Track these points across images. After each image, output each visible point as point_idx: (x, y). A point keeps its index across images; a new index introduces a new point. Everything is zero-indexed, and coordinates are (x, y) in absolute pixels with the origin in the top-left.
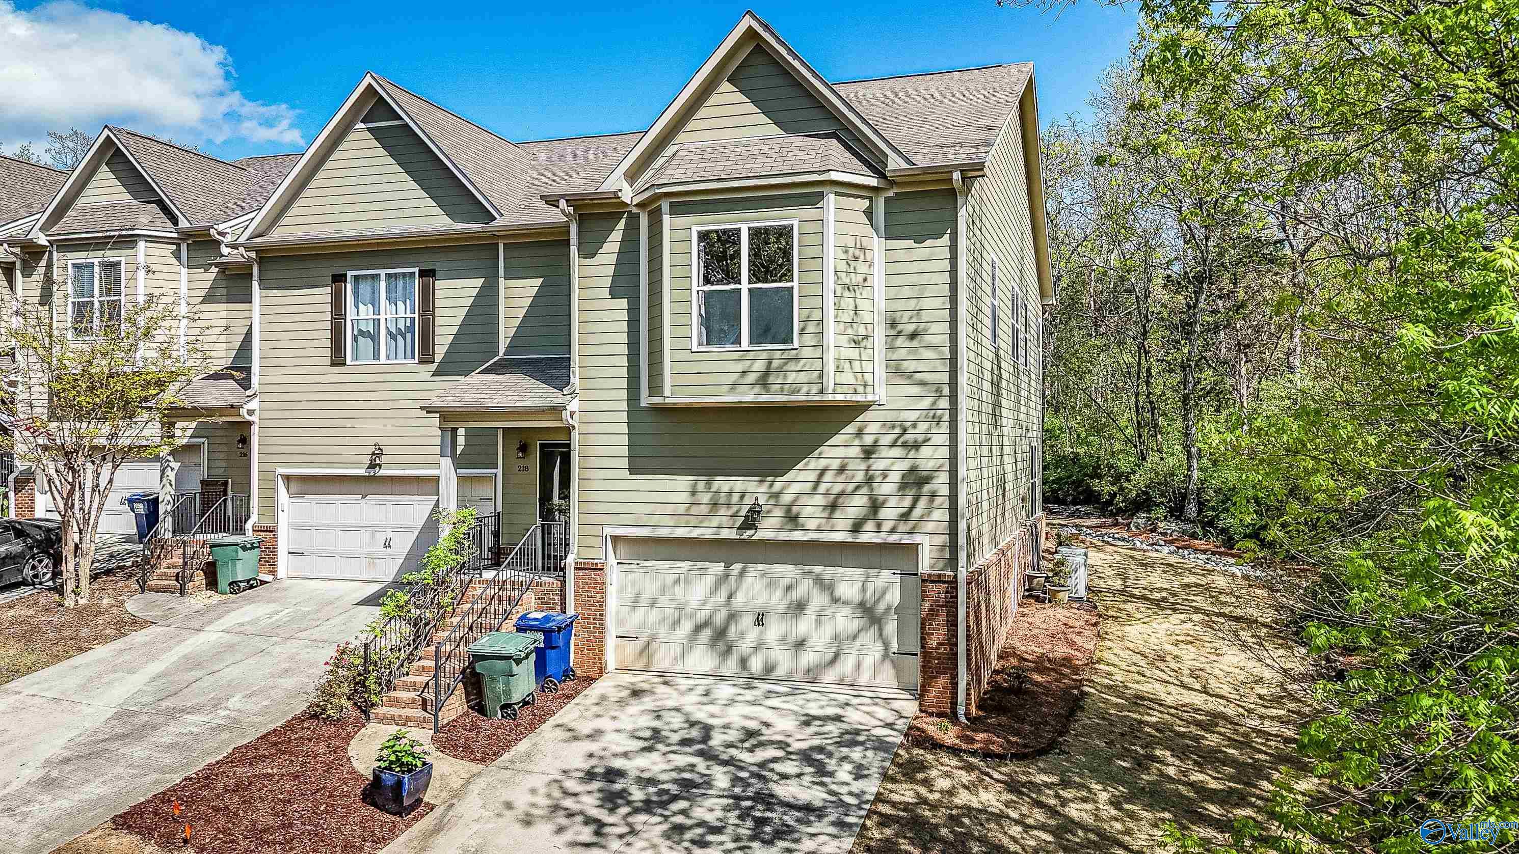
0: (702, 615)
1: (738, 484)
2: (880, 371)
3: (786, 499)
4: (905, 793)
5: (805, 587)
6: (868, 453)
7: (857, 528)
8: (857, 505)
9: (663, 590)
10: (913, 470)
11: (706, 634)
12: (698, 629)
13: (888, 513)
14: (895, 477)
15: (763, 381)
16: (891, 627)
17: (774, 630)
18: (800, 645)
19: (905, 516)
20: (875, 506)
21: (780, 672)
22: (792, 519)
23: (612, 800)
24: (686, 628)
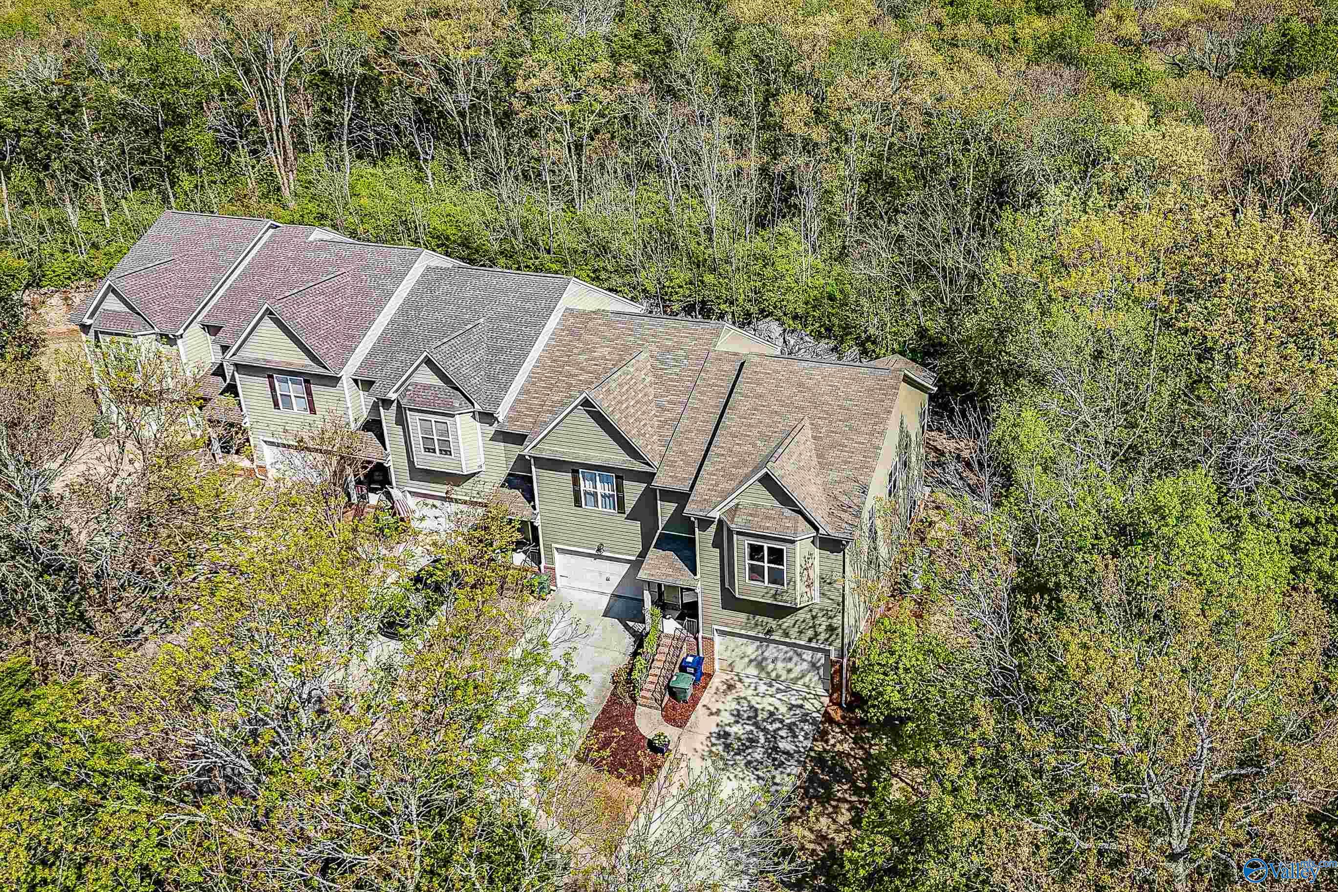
0: (753, 657)
1: (766, 619)
2: (817, 594)
3: (784, 627)
4: (819, 746)
5: (791, 653)
6: (814, 618)
7: (810, 640)
8: (810, 633)
9: (737, 647)
10: (830, 625)
11: (754, 663)
12: (751, 661)
13: (822, 637)
14: (824, 627)
15: (774, 596)
16: (821, 671)
17: (780, 665)
18: (789, 671)
19: (826, 640)
20: (816, 634)
21: (782, 679)
22: (787, 635)
23: (727, 747)
24: (747, 660)
